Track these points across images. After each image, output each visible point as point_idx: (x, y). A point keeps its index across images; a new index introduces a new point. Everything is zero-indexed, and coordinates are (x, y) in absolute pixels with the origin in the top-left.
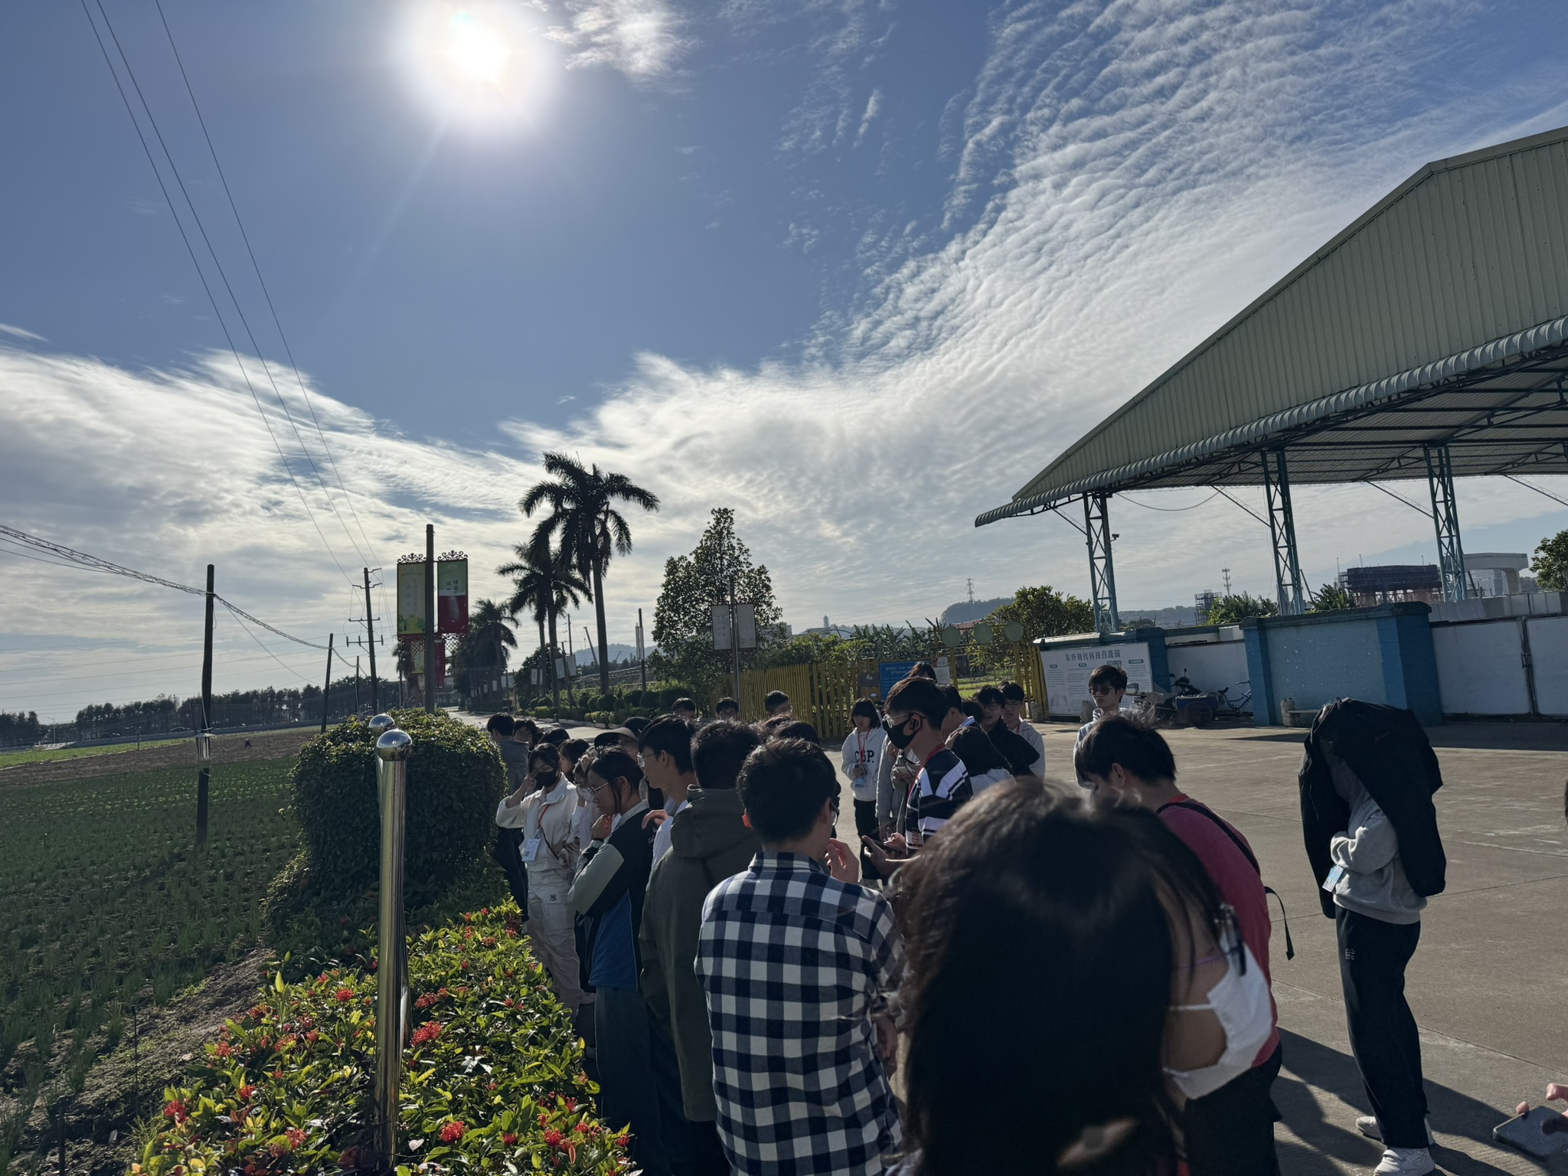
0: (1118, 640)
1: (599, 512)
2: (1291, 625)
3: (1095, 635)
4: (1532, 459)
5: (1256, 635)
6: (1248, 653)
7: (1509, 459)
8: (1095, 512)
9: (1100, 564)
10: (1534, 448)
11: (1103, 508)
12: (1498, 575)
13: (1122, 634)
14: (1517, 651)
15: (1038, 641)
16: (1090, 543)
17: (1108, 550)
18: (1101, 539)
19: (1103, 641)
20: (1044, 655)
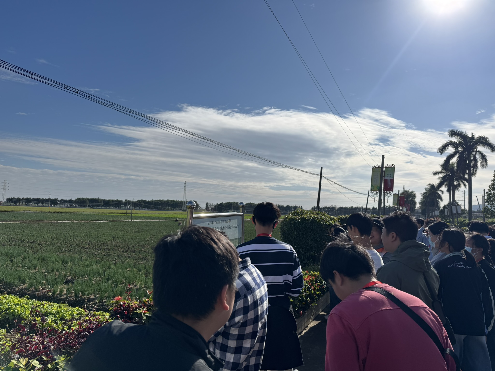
1: (473, 151)
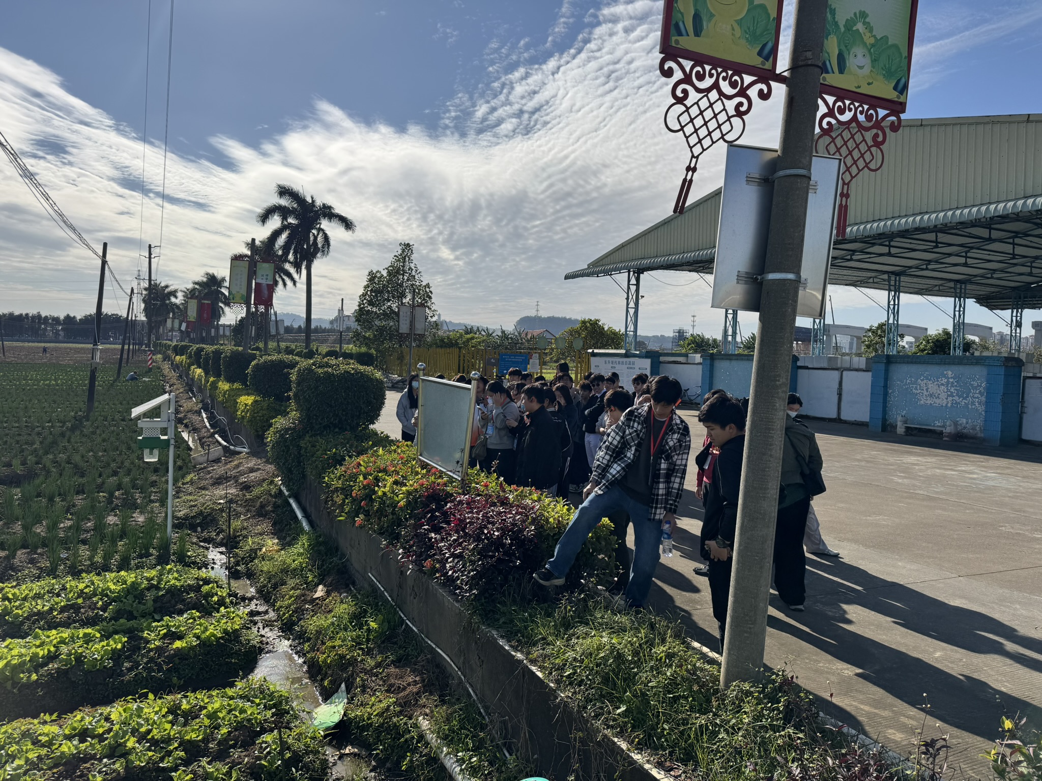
0: (635, 356)
1: (314, 229)
2: (727, 359)
3: (623, 351)
4: (871, 280)
5: (708, 362)
6: (703, 371)
7: (859, 279)
8: (633, 281)
9: (632, 311)
10: (873, 274)
11: (638, 280)
12: (852, 339)
13: (638, 352)
14: (836, 386)
15: (590, 351)
16: (627, 299)
17: (637, 304)
18: (634, 297)
19: (626, 355)
20: (592, 359)
